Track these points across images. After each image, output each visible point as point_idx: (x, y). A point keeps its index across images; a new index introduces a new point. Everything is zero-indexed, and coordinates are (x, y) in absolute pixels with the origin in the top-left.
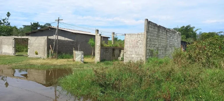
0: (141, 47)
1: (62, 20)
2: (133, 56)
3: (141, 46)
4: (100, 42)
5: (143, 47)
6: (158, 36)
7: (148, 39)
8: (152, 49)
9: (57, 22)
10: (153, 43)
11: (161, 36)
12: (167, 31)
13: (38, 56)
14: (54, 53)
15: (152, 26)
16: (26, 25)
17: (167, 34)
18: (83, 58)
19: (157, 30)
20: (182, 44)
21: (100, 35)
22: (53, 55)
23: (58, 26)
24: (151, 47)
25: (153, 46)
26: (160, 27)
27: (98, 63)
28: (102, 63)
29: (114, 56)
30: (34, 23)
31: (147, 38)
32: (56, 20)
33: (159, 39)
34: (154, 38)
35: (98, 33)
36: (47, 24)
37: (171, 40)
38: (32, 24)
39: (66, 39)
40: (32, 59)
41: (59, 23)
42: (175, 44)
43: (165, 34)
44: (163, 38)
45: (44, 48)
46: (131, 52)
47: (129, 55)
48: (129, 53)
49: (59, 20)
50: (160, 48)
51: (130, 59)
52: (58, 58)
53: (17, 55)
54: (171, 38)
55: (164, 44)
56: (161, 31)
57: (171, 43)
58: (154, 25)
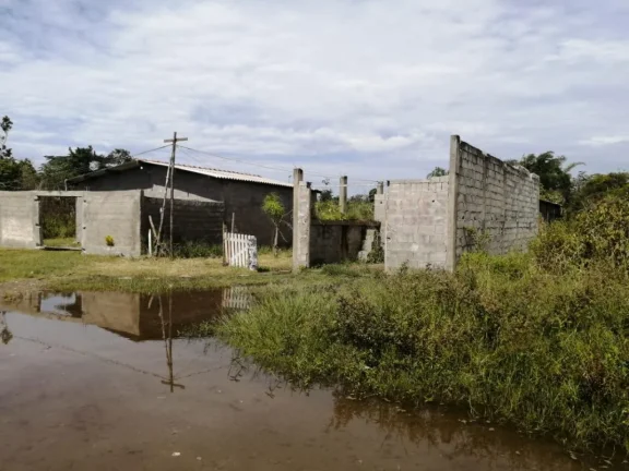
0: (439, 221)
1: (186, 139)
2: (415, 248)
3: (439, 218)
4: (308, 206)
5: (446, 221)
6: (484, 188)
7: (461, 198)
8: (470, 225)
9: (171, 147)
10: (472, 208)
11: (491, 188)
12: (506, 172)
13: (116, 250)
14: (161, 240)
15: (471, 158)
16: (55, 155)
17: (505, 178)
18: (255, 255)
19: (481, 170)
20: (541, 211)
21: (309, 184)
22: (159, 247)
23: (173, 159)
24: (468, 219)
25: (473, 216)
26: (488, 159)
27: (304, 269)
28: (316, 270)
29: (347, 249)
30: (79, 150)
31: (457, 194)
32: (166, 141)
33: (488, 195)
34: (475, 192)
35: (301, 178)
36: (118, 151)
37: (516, 197)
38: (74, 151)
39: (193, 197)
40: (98, 258)
41: (177, 149)
42: (527, 210)
43: (502, 178)
44: (496, 193)
45: (133, 227)
46: (408, 235)
47: (402, 244)
48: (400, 240)
49: (175, 140)
50: (489, 224)
51: (403, 258)
52: (174, 257)
53: (48, 249)
54: (517, 191)
55: (498, 211)
56: (491, 173)
57: (516, 208)
58: (475, 153)
